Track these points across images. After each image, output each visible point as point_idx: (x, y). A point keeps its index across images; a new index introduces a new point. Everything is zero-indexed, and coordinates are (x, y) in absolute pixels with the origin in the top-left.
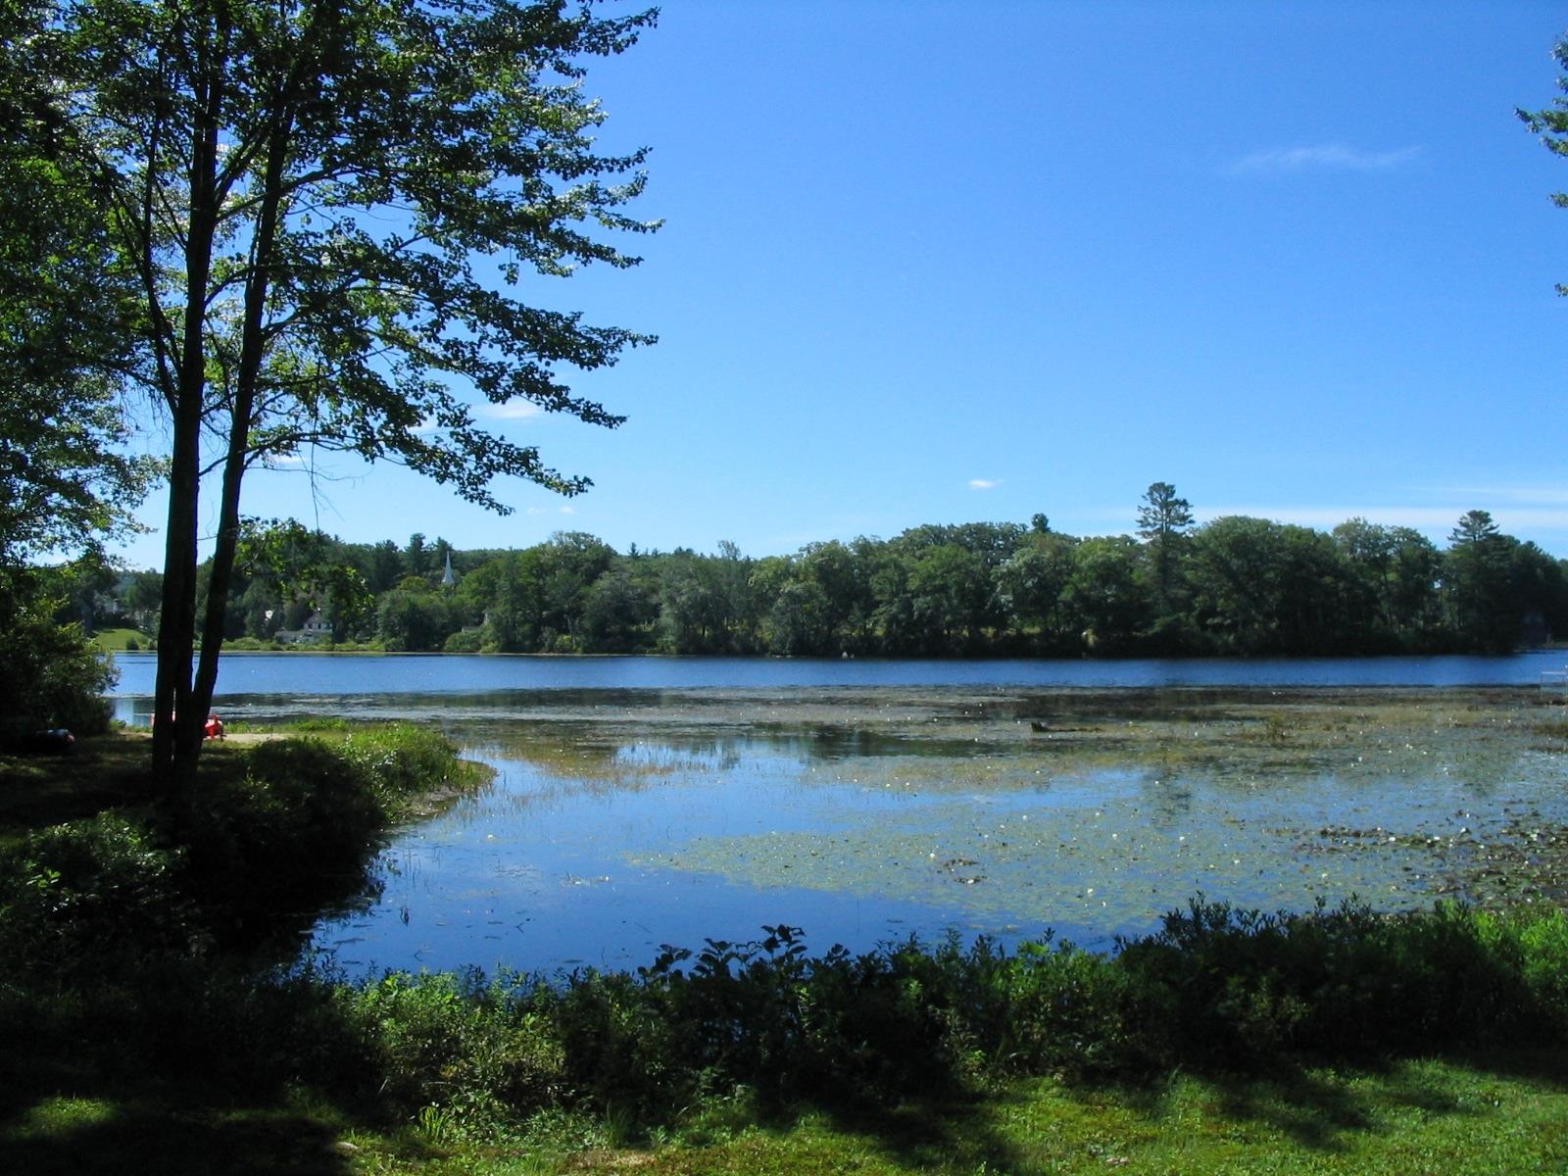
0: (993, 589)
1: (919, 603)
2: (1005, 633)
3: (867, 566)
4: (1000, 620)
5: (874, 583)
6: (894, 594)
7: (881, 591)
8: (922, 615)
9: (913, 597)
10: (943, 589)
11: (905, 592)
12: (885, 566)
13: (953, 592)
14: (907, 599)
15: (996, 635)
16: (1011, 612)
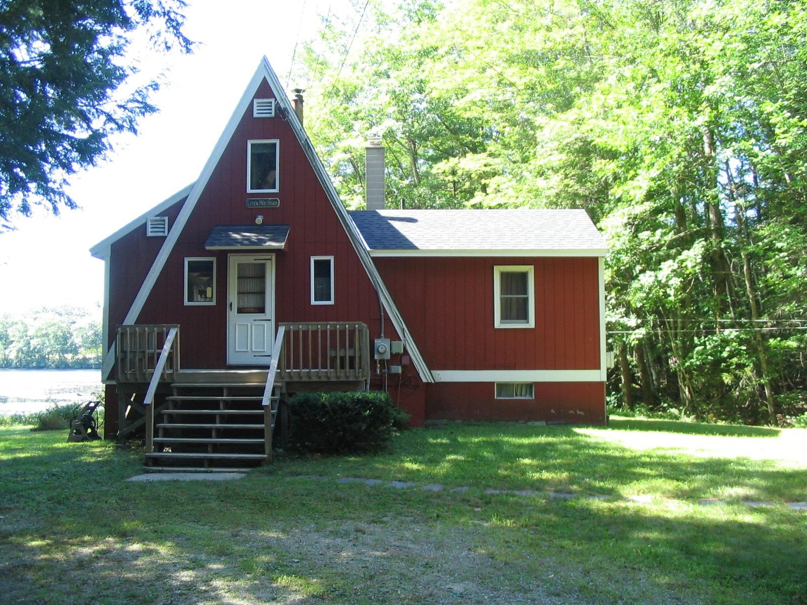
0: (72, 335)
1: (34, 343)
2: (77, 357)
3: (7, 323)
4: (75, 351)
5: (10, 332)
6: (21, 337)
7: (14, 336)
8: (35, 348)
9: (31, 339)
10: (47, 335)
11: (26, 336)
12: (16, 323)
13: (51, 337)
14: (28, 340)
15: (73, 358)
16: (80, 347)
